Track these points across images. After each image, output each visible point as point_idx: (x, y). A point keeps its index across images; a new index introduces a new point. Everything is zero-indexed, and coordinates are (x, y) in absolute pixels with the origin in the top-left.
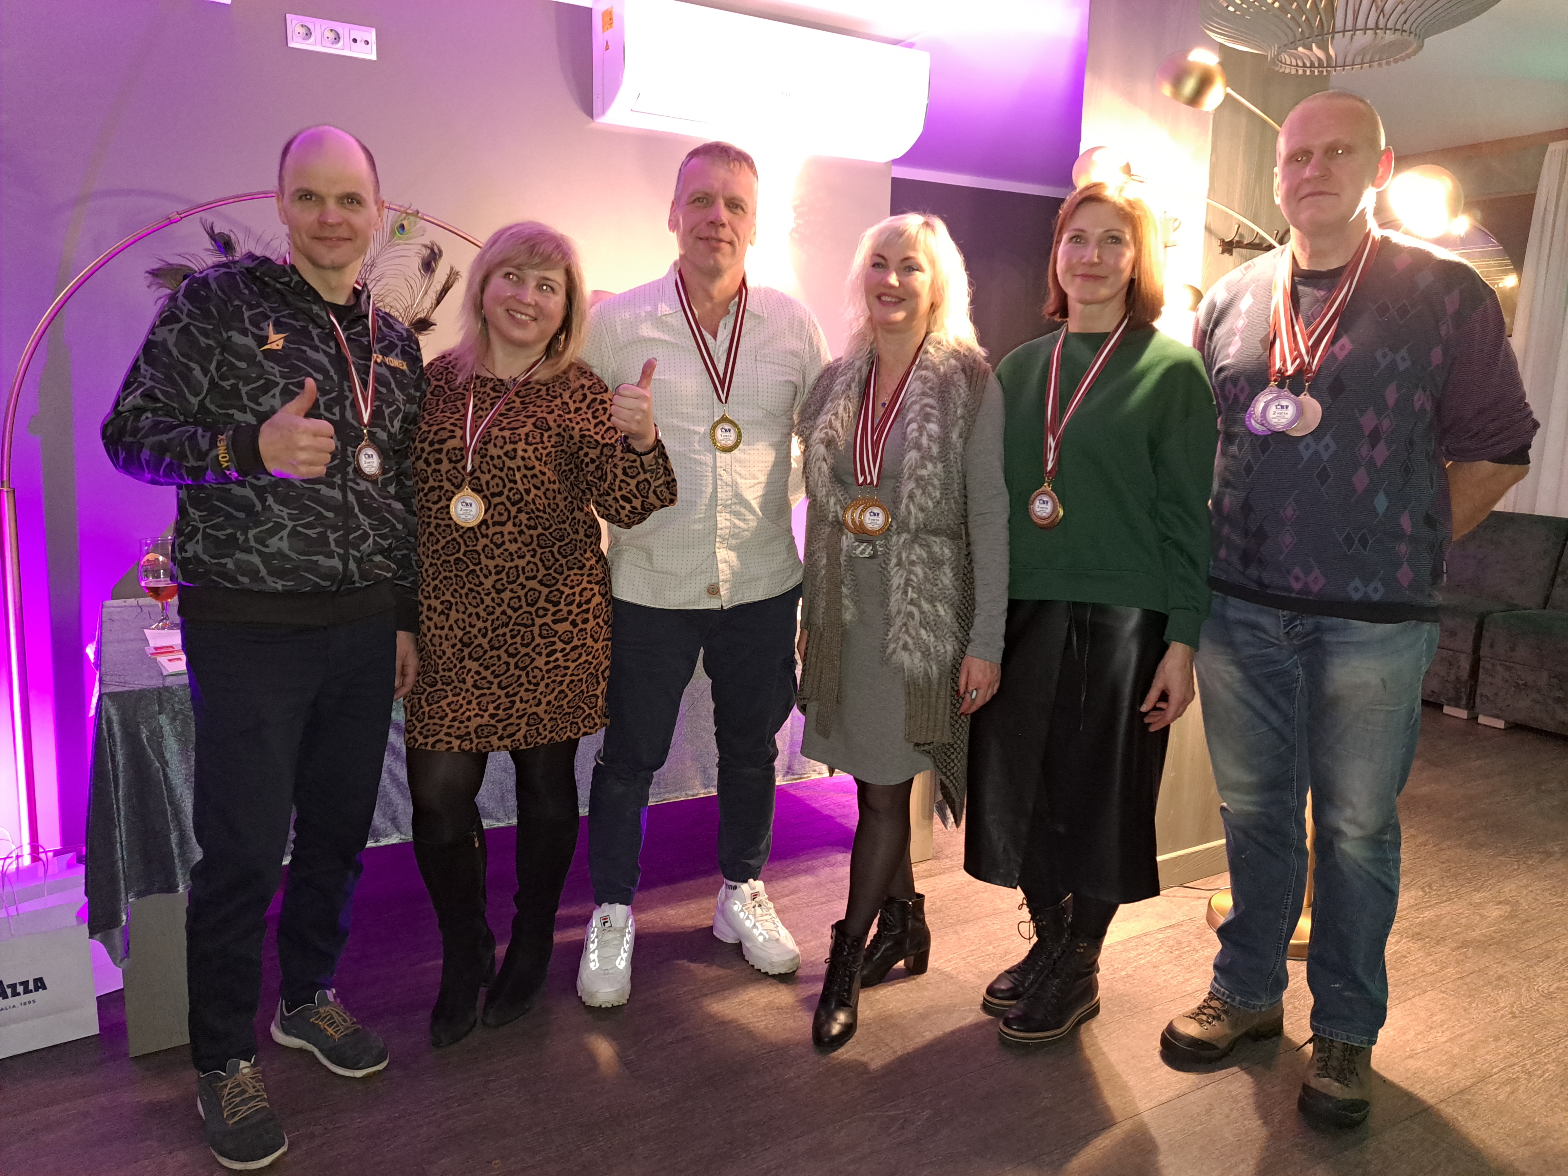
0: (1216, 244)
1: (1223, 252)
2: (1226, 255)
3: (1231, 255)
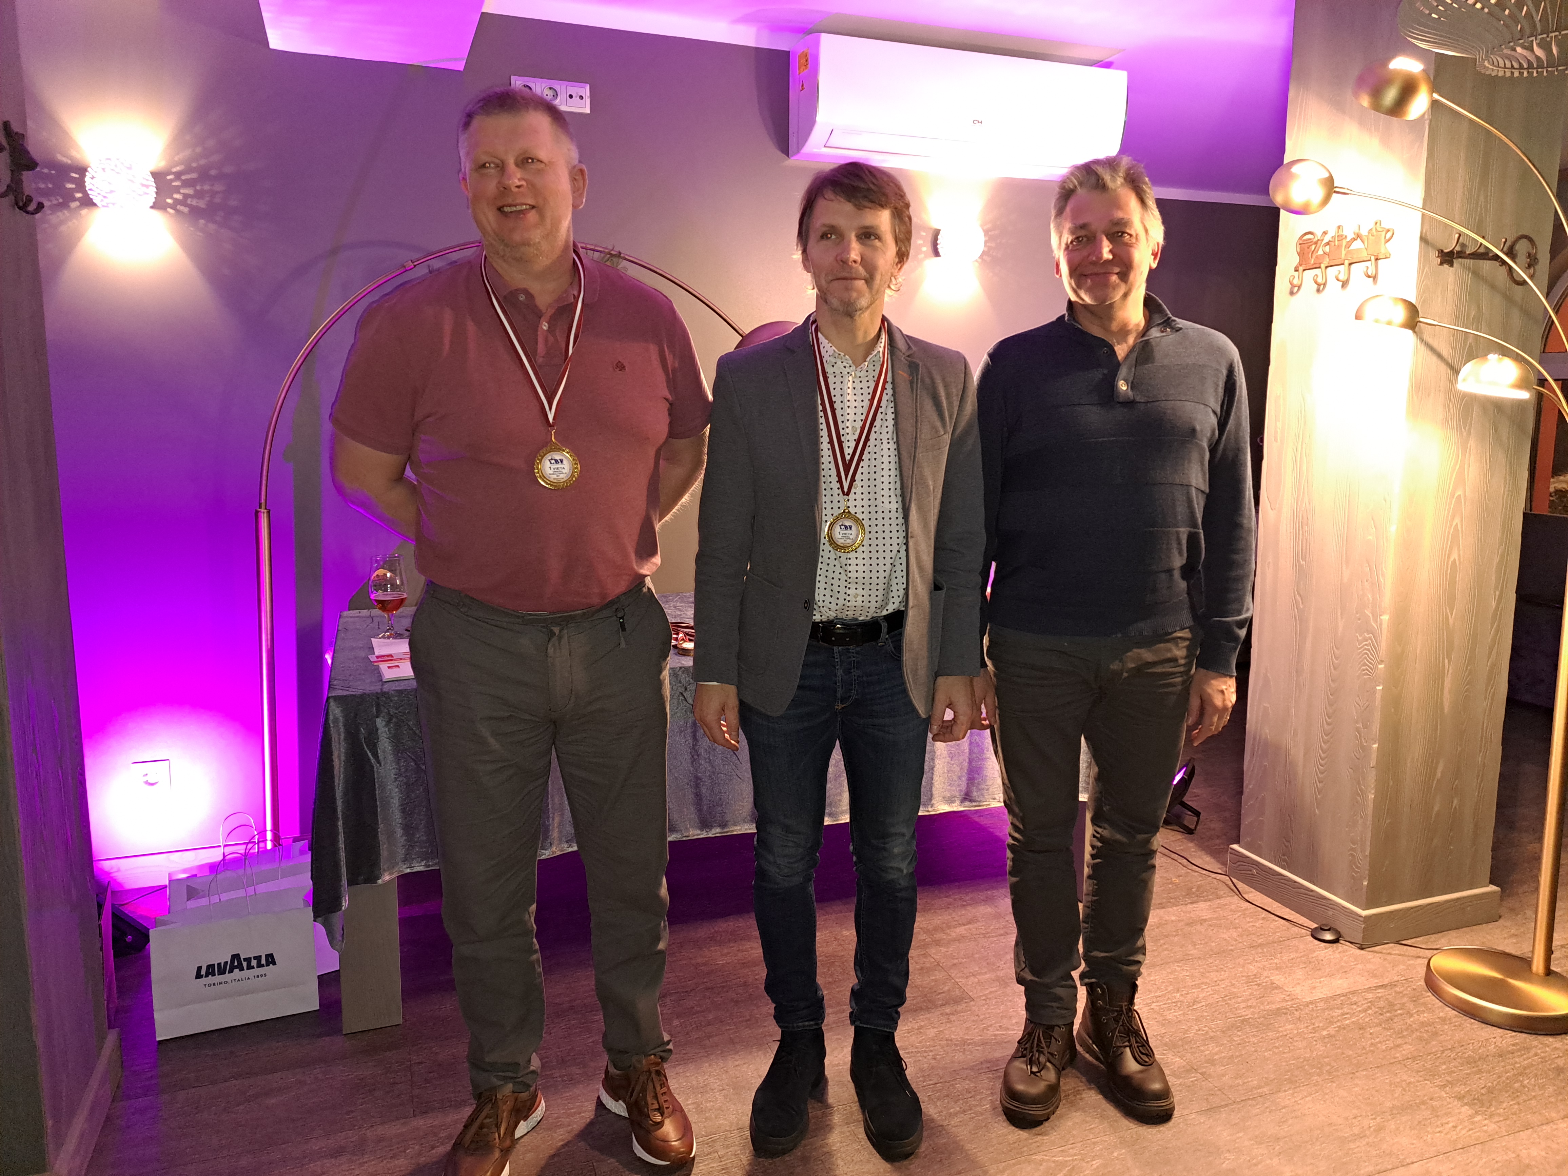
0: (1433, 254)
1: (1442, 263)
2: (1445, 266)
3: (1452, 266)
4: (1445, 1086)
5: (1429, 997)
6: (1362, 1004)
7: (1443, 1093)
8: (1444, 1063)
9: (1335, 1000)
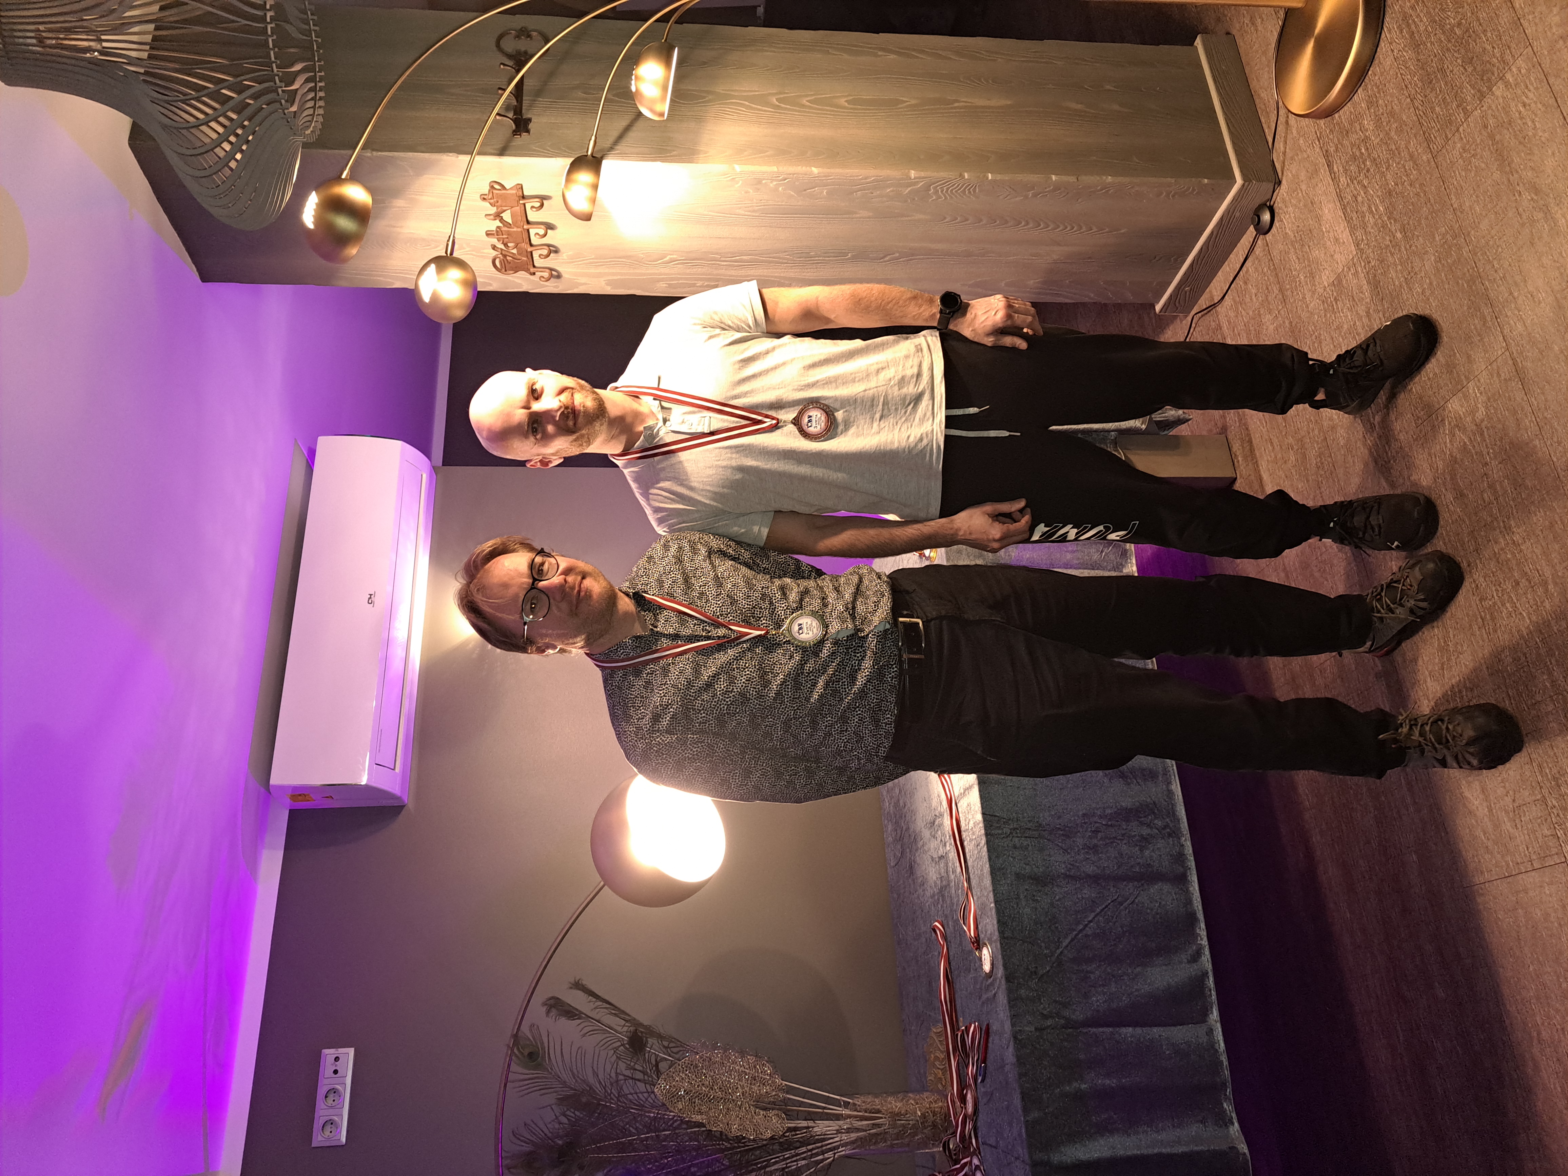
0: (519, 140)
1: (528, 131)
2: (531, 126)
3: (530, 120)
4: (1465, 110)
5: (1343, 115)
6: (1356, 189)
7: (1476, 113)
8: (1433, 109)
9: (1352, 218)
